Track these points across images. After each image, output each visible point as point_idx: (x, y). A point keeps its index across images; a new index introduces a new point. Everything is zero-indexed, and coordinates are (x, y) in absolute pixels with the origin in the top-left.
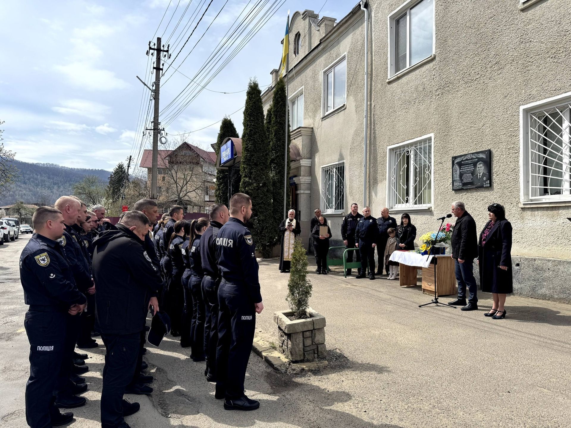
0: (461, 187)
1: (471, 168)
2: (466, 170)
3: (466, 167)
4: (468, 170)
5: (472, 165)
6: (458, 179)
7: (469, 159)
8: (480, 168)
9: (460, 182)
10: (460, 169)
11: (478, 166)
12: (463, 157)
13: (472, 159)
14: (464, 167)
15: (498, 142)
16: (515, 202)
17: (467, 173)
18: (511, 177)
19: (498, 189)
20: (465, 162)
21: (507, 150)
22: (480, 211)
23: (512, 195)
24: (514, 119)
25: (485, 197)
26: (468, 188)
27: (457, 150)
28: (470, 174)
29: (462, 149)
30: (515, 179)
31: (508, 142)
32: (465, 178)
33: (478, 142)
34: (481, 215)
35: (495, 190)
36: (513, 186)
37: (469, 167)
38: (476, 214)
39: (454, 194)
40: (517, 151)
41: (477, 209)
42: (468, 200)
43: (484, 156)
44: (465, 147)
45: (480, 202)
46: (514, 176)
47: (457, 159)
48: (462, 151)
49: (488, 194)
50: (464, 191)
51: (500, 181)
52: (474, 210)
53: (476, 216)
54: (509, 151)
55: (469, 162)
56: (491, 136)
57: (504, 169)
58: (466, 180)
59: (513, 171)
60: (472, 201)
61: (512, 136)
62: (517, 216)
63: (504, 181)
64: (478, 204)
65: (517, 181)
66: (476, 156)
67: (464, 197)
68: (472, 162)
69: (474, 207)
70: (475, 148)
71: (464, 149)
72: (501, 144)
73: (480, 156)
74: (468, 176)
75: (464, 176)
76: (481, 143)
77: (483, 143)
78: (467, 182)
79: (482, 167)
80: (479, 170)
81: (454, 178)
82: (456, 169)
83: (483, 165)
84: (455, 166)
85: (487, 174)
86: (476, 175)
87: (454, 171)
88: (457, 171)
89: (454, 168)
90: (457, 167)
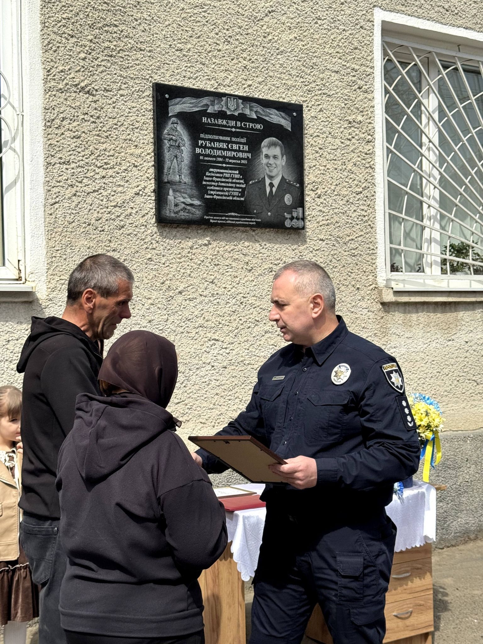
0: (198, 213)
1: (239, 151)
2: (219, 153)
3: (219, 141)
4: (229, 154)
5: (244, 140)
6: (186, 179)
7: (232, 117)
8: (272, 161)
9: (195, 192)
10: (195, 145)
11: (265, 151)
12: (205, 101)
13: (242, 117)
14: (211, 140)
15: (320, 92)
16: (367, 285)
17: (224, 165)
18: (355, 211)
19: (321, 242)
20: (214, 121)
21: (346, 126)
22: (261, 308)
23: (357, 265)
24: (360, 38)
25: (279, 261)
26: (227, 220)
27: (169, 64)
28: (234, 174)
29: (189, 65)
30: (366, 218)
31: (346, 102)
32: (214, 181)
33: (253, 65)
34: (264, 321)
35: (311, 243)
36: (360, 239)
37: (232, 147)
38: (247, 317)
39: (158, 237)
40: (370, 137)
41: (250, 302)
42: (218, 265)
43: (286, 124)
44: (204, 64)
45: (261, 279)
46: (362, 207)
47: (178, 99)
48: (189, 74)
49: (287, 254)
50: (199, 232)
51: (327, 217)
52: (241, 303)
53: (249, 325)
54: (350, 131)
55: (232, 127)
56: (297, 60)
57: (338, 182)
58: (220, 193)
59: (361, 193)
60: (231, 270)
61: (357, 86)
62: (370, 326)
63: (336, 218)
64: (254, 283)
65: (370, 225)
66: (256, 112)
67: (201, 256)
68: (241, 128)
69: (242, 295)
70: (244, 82)
71: (197, 69)
72: (327, 99)
73: (272, 116)
74: (227, 178)
75: (209, 174)
76: (263, 70)
77: (271, 74)
78: (224, 198)
79: (280, 157)
80: (270, 164)
81: (165, 171)
82: (174, 138)
83: (281, 151)
84: (169, 126)
85: (294, 186)
86: (259, 182)
87: (168, 145)
88: (182, 148)
89: (166, 131)
90: (182, 132)
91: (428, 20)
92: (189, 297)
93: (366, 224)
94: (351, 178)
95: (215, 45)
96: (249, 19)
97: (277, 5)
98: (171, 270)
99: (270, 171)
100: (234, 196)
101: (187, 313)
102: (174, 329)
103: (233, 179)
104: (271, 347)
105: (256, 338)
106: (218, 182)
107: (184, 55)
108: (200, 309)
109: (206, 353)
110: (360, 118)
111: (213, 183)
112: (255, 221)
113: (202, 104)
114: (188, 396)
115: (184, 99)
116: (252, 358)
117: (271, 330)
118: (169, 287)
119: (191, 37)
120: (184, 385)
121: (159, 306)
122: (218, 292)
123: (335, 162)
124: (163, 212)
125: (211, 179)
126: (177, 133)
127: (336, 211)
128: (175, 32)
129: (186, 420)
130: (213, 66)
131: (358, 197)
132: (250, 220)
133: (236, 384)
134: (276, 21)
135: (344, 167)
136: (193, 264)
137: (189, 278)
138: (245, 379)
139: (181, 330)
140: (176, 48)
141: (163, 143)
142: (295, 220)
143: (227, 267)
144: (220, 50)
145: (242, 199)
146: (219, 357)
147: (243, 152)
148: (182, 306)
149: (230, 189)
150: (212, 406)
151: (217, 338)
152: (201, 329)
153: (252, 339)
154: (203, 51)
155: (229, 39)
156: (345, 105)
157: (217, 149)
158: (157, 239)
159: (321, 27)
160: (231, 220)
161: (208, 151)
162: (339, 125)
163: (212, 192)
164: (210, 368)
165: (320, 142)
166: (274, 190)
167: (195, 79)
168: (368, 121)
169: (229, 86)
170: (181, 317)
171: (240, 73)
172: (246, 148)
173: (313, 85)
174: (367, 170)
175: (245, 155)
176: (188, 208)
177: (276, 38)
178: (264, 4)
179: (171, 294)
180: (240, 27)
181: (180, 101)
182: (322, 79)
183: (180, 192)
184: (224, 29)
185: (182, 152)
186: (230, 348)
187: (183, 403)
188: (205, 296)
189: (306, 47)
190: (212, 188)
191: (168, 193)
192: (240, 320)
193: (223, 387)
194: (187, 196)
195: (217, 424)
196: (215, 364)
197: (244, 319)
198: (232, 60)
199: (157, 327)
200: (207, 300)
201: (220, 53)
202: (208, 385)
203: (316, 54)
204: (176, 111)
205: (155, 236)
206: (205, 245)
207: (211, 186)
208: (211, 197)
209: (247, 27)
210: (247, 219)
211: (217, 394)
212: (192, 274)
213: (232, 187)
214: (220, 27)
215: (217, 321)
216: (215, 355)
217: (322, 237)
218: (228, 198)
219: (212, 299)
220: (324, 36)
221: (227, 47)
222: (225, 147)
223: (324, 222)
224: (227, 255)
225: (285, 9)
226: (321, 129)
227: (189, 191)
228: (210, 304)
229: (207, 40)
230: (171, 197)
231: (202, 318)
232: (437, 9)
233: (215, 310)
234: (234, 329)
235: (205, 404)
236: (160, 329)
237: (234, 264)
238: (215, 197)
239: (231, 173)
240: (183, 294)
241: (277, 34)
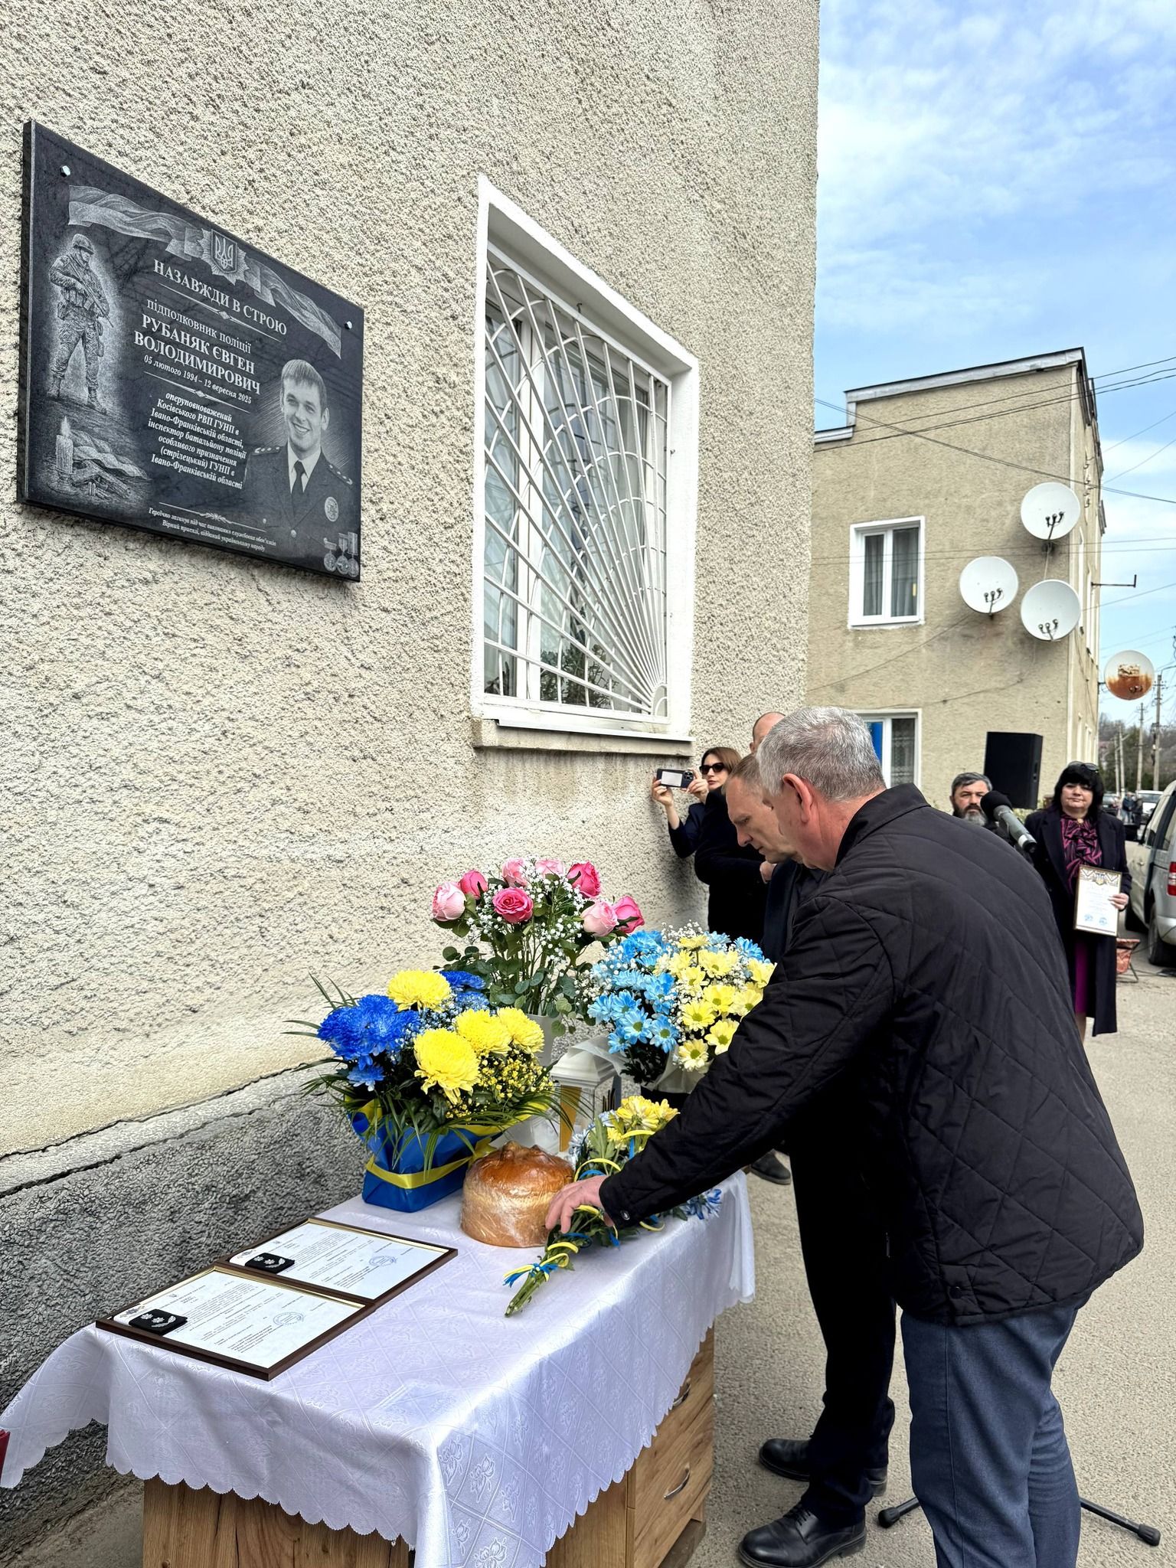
0: (133, 498)
1: (235, 369)
2: (190, 360)
3: (194, 333)
4: (213, 369)
5: (246, 348)
6: (107, 402)
7: (222, 285)
8: (302, 413)
9: (127, 441)
10: (132, 323)
11: (289, 386)
12: (163, 221)
13: (242, 292)
14: (173, 324)
15: (390, 298)
16: (456, 711)
17: (200, 394)
18: (441, 561)
19: (384, 614)
20: (182, 278)
21: (431, 384)
22: (266, 748)
23: (441, 669)
24: (457, 220)
25: (305, 645)
26: (201, 529)
27: (70, 95)
28: (223, 421)
29: (122, 121)
30: (458, 580)
31: (433, 336)
32: (175, 427)
33: (267, 184)
34: (272, 778)
35: (366, 614)
36: (447, 618)
37: (220, 355)
38: (236, 767)
39: (22, 542)
40: (467, 420)
41: (244, 731)
42: (174, 636)
43: (331, 337)
44: (159, 136)
45: (267, 679)
46: (453, 557)
47: (94, 192)
48: (122, 142)
49: (321, 631)
50: (131, 546)
51: (395, 564)
52: (224, 733)
53: (239, 786)
54: (438, 397)
55: (222, 308)
56: (352, 214)
57: (413, 496)
58: (189, 460)
59: (452, 527)
60: (203, 652)
61: (448, 313)
62: (458, 792)
63: (410, 570)
64: (253, 689)
65: (462, 594)
66: (274, 291)
67: (132, 608)
68: (240, 316)
69: (225, 714)
70: (245, 214)
71: (143, 139)
72: (402, 318)
73: (305, 312)
74: (207, 427)
75: (165, 406)
76: (286, 206)
77: (301, 221)
78: (198, 473)
79: (318, 409)
80: (299, 421)
81: (53, 366)
82: (79, 286)
83: (322, 396)
84: (68, 251)
85: (344, 482)
86: (275, 453)
87: (62, 299)
88: (100, 319)
89: (57, 262)
90: (100, 278)
91: (552, 235)
92: (99, 710)
93: (457, 591)
94: (437, 494)
95: (186, 100)
96: (263, 78)
97: (317, 77)
98: (54, 634)
99: (299, 437)
100: (219, 475)
101: (93, 753)
102: (56, 791)
103: (219, 432)
104: (284, 835)
105: (252, 816)
106: (184, 430)
107: (111, 90)
108: (125, 743)
109: (135, 853)
110: (453, 377)
111: (173, 431)
112: (264, 545)
113: (154, 226)
114: (87, 965)
115: (111, 197)
116: (243, 863)
117: (284, 799)
118: (47, 679)
119: (130, 53)
120: (77, 937)
121: (19, 728)
122: (170, 702)
123: (411, 452)
124: (42, 476)
125: (169, 419)
126: (87, 277)
127: (412, 554)
128: (91, 21)
129: (80, 1029)
130: (181, 149)
131: (449, 533)
132: (252, 538)
133: (204, 927)
134: (314, 110)
135: (427, 467)
136: (111, 627)
137: (100, 662)
138: (226, 912)
139: (76, 794)
140: (91, 63)
141: (51, 289)
142: (342, 558)
143: (194, 645)
144: (195, 118)
145: (238, 485)
146: (168, 863)
147: (243, 373)
148: (81, 733)
149: (212, 456)
150: (145, 985)
151: (166, 816)
152: (125, 792)
153: (245, 818)
154: (158, 102)
155: (218, 101)
156: (431, 340)
157: (185, 348)
158: (19, 547)
159: (395, 167)
160: (211, 531)
161: (164, 349)
162: (420, 379)
163: (169, 453)
164: (144, 892)
165: (388, 402)
166: (305, 480)
167: (135, 162)
168: (467, 388)
169: (213, 211)
170: (76, 760)
171: (240, 191)
172: (251, 367)
173: (378, 279)
174: (462, 484)
175: (248, 384)
176: (110, 478)
177: (314, 149)
178: (291, 59)
179: (52, 700)
180: (241, 85)
181: (101, 197)
182: (394, 274)
183: (90, 433)
184: (208, 74)
185: (98, 329)
186: (195, 841)
187: (73, 984)
188: (140, 711)
189: (369, 194)
190: (170, 442)
191: (59, 428)
192: (220, 772)
193: (172, 936)
194: (107, 448)
195: (156, 1028)
196: (158, 880)
197: (228, 772)
198: (223, 153)
199: (9, 784)
200: (144, 720)
201: (198, 126)
202: (136, 934)
203: (387, 217)
204: (86, 219)
205: (14, 537)
206: (146, 582)
207: (169, 436)
208: (168, 464)
209: (257, 94)
210: (245, 536)
211: (159, 955)
212: (109, 653)
213: (216, 452)
214: (200, 65)
215: (166, 774)
216: (158, 857)
217: (387, 605)
218: (206, 476)
219: (156, 719)
220: (402, 187)
221: (213, 119)
222: (204, 349)
223: (391, 574)
224: (196, 615)
225: (334, 94)
226: (391, 377)
227: (112, 435)
228: (151, 731)
229: (168, 79)
230: (65, 438)
231: (130, 765)
232: (564, 221)
233: (161, 746)
234: (205, 793)
235: (129, 982)
236: (17, 790)
237: (210, 639)
238: (176, 465)
239: (215, 418)
240: (84, 700)
241: (316, 140)
